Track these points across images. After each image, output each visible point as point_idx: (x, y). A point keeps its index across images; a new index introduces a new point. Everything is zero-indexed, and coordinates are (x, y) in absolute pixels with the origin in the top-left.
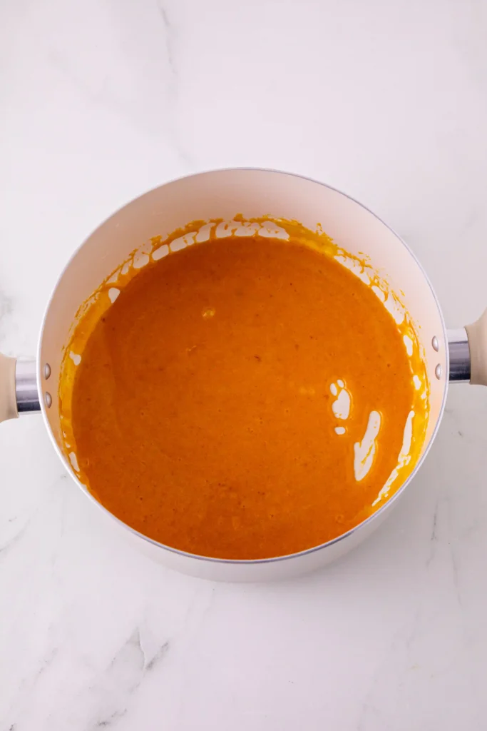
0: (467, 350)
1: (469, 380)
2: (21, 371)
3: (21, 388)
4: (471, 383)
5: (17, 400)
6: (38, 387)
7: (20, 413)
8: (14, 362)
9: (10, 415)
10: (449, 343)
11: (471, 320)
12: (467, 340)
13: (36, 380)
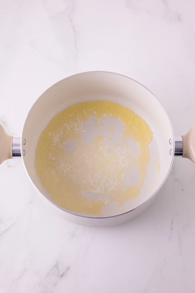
0: (182, 145)
1: (182, 156)
2: (15, 141)
3: (14, 148)
4: (183, 157)
5: (12, 151)
6: (21, 148)
7: (13, 157)
8: (12, 138)
9: (10, 157)
10: (175, 142)
11: (184, 134)
12: (182, 141)
13: (20, 145)
